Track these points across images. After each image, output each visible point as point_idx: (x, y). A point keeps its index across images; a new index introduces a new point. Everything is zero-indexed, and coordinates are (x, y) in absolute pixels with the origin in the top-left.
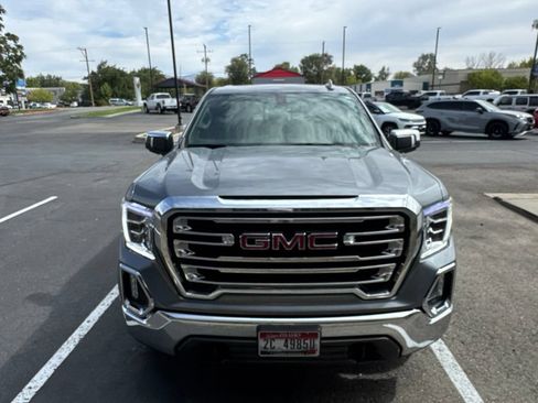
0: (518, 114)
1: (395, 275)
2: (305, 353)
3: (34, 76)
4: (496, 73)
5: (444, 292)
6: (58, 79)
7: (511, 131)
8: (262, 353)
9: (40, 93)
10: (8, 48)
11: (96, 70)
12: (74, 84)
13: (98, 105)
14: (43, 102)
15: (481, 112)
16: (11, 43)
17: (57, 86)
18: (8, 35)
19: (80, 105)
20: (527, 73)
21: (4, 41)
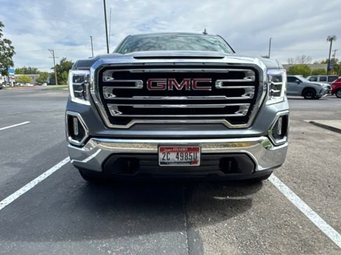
0: (321, 84)
1: (249, 113)
2: (190, 163)
3: (21, 67)
4: (306, 66)
5: (282, 132)
6: (35, 69)
7: (318, 94)
8: (162, 163)
9: (24, 78)
10: (4, 48)
11: (59, 64)
12: (46, 73)
13: (59, 84)
14: (25, 83)
15: (298, 83)
16: (7, 45)
17: (34, 73)
18: (5, 40)
19: (48, 84)
20: (325, 67)
21: (2, 44)
